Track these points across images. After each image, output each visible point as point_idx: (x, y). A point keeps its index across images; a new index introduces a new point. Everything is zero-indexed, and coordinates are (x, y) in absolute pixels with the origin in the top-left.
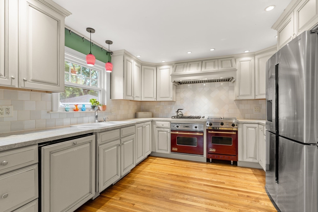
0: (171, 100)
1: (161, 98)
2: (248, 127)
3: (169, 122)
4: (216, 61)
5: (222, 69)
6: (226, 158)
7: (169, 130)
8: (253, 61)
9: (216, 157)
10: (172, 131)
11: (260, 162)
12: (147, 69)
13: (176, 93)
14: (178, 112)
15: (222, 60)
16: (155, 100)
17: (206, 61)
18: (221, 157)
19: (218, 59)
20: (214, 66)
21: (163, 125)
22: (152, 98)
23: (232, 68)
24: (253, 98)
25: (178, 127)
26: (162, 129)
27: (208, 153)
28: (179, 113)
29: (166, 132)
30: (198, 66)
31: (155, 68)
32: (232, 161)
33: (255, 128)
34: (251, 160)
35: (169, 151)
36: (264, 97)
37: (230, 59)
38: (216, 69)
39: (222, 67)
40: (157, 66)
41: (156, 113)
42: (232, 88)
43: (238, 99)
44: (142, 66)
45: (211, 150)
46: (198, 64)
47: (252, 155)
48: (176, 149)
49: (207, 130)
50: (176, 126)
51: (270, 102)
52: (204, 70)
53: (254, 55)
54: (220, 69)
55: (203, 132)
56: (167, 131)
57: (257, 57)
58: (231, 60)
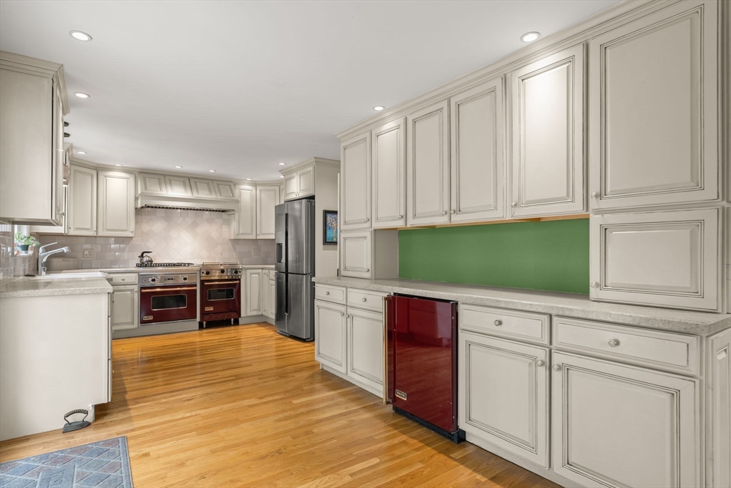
0: (131, 235)
1: (108, 230)
2: (251, 274)
3: (137, 274)
4: (210, 182)
5: (222, 197)
6: (226, 316)
7: (136, 288)
8: (254, 191)
9: (214, 318)
10: (142, 288)
11: (264, 314)
12: (80, 172)
13: (136, 222)
14: (142, 256)
15: (219, 182)
16: (95, 235)
17: (196, 180)
18: (220, 317)
19: (212, 180)
20: (210, 191)
21: (124, 280)
22: (88, 229)
23: (234, 198)
24: (255, 238)
25: (153, 280)
26: (122, 287)
27: (203, 313)
28: (145, 259)
29: (130, 292)
30: (185, 185)
31: (95, 172)
32: (232, 320)
33: (259, 274)
34: (255, 313)
35: (136, 324)
36: (273, 237)
37: (229, 183)
38: (213, 197)
39: (221, 195)
40: (99, 169)
41: (85, 259)
42: (228, 223)
43: (237, 238)
44: (72, 166)
45: (208, 309)
46: (184, 182)
47: (256, 307)
48: (151, 318)
49: (202, 282)
50: (150, 279)
51: (280, 245)
52: (196, 195)
53: (255, 184)
54: (219, 197)
55: (196, 285)
56: (132, 290)
57: (259, 188)
58: (230, 186)
